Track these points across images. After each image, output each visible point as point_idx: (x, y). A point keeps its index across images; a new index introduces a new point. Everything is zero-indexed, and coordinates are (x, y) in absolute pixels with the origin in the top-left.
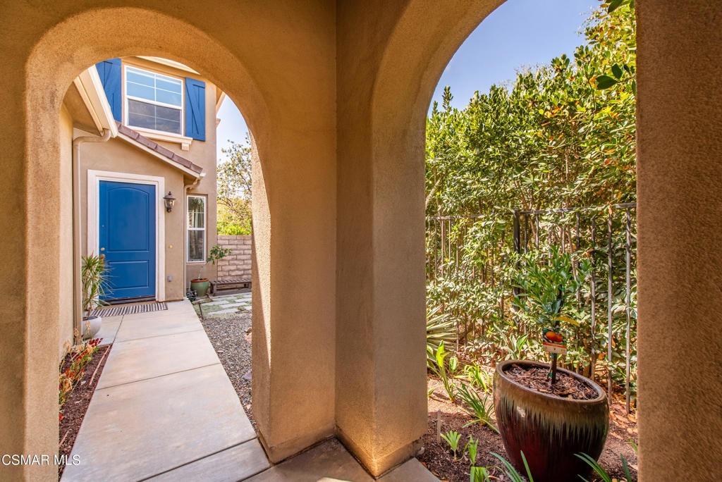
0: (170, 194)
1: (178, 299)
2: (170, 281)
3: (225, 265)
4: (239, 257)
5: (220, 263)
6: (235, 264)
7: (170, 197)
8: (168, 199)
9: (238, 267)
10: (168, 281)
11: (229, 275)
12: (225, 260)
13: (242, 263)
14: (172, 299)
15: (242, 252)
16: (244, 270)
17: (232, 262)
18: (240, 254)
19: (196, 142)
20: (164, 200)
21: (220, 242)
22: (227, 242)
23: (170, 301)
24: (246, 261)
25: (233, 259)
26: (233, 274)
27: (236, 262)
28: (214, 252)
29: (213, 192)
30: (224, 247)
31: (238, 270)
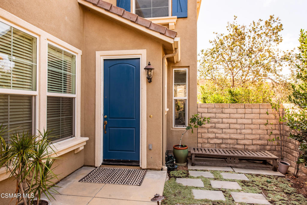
0: (149, 64)
1: (157, 168)
2: (150, 150)
3: (205, 133)
4: (218, 125)
5: (200, 130)
6: (214, 133)
7: (149, 67)
8: (148, 69)
9: (217, 135)
10: (149, 149)
11: (208, 143)
12: (205, 128)
13: (220, 131)
14: (152, 167)
15: (220, 120)
16: (222, 139)
17: (210, 130)
18: (218, 123)
19: (180, 20)
20: (145, 70)
21: (200, 110)
22: (206, 110)
23: (151, 169)
24: (224, 130)
25: (211, 127)
26: (212, 142)
27: (215, 130)
28: (193, 120)
29: (194, 63)
30: (204, 115)
31: (216, 138)
